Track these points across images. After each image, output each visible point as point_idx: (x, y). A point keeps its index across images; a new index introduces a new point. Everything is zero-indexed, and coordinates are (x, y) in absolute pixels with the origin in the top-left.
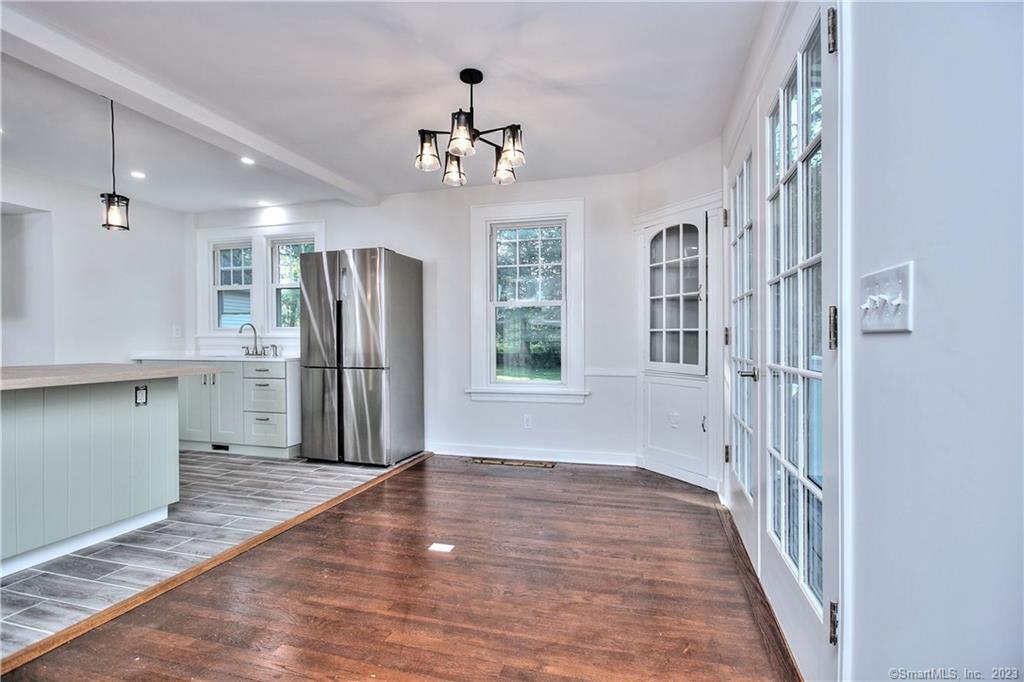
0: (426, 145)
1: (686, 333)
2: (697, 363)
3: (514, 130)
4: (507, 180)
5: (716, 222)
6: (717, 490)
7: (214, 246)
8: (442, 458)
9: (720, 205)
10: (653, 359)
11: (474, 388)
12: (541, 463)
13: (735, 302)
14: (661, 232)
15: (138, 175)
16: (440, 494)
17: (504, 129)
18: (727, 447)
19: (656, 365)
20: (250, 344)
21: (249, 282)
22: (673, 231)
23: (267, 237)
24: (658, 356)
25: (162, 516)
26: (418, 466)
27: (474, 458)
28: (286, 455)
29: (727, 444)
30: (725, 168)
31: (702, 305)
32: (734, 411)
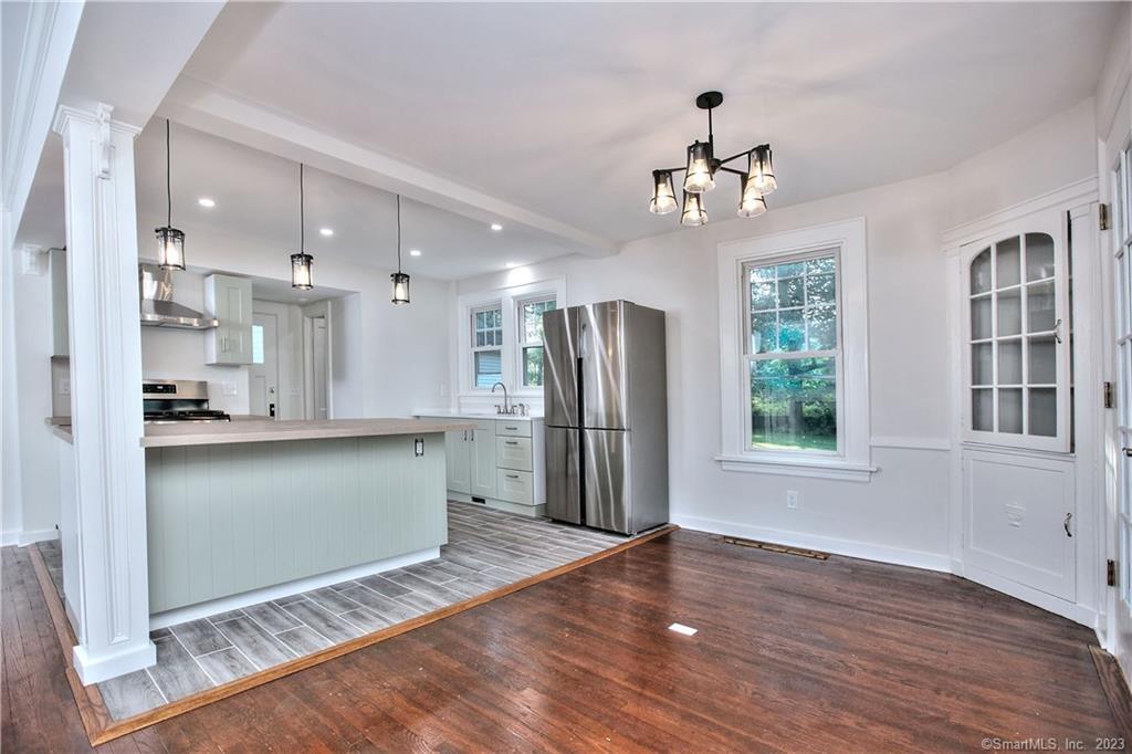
0: (661, 186)
1: (1032, 391)
2: (1055, 435)
3: (762, 152)
4: (758, 210)
5: (1085, 226)
6: (1095, 625)
7: (472, 310)
8: (689, 533)
9: (1093, 197)
10: (977, 426)
11: (725, 455)
12: (810, 552)
13: (1123, 344)
14: (988, 251)
15: (415, 253)
16: (686, 573)
17: (749, 153)
18: (1111, 564)
19: (981, 435)
20: (501, 402)
21: (500, 343)
22: (1009, 246)
23: (514, 298)
24: (984, 421)
25: (435, 555)
26: (661, 539)
27: (725, 537)
28: (532, 513)
29: (1112, 557)
30: (1101, 144)
31: (1061, 351)
32: (1123, 510)
